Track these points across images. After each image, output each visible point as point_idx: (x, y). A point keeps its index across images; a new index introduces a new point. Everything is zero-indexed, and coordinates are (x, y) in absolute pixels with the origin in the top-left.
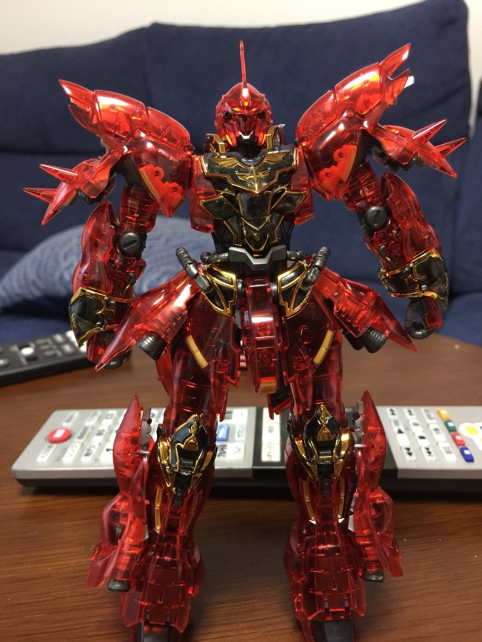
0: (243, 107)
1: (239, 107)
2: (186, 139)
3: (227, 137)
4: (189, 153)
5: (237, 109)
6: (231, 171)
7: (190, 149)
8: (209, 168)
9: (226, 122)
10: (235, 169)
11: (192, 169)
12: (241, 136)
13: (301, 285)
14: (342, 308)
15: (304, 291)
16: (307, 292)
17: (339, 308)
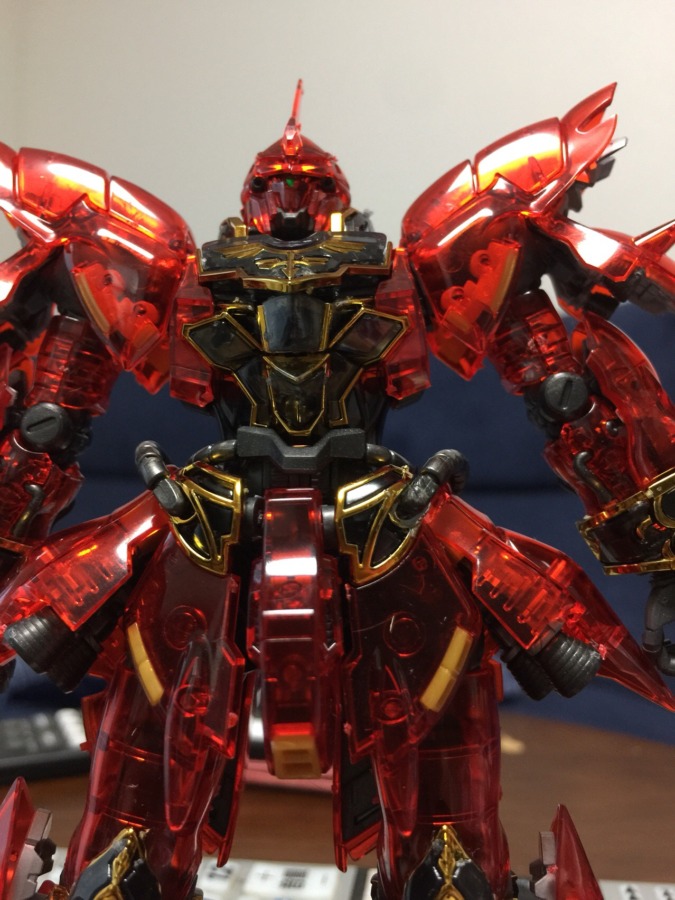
0: (285, 161)
1: (280, 162)
3: (256, 220)
8: (207, 263)
9: (256, 195)
10: (257, 257)
12: (280, 214)
13: (391, 510)
14: (492, 580)
15: (400, 529)
16: (408, 530)
17: (483, 578)
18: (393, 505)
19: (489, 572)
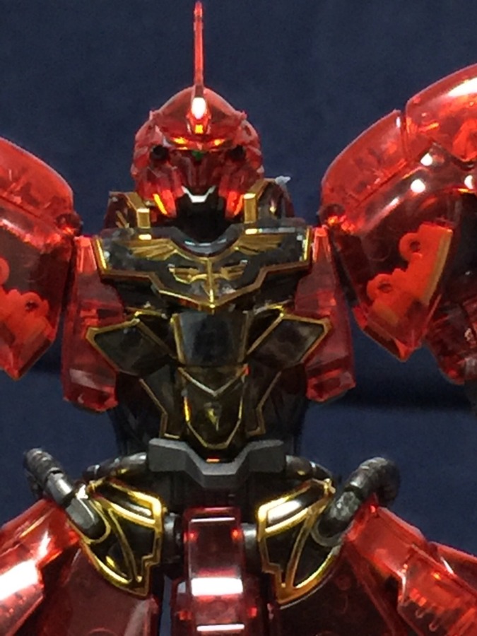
0: (192, 137)
1: (185, 135)
2: (64, 201)
3: (157, 197)
4: (69, 230)
5: (180, 141)
6: (158, 266)
7: (71, 223)
8: (111, 260)
9: (156, 166)
10: (169, 261)
11: (72, 265)
12: (186, 195)
13: (313, 527)
14: (418, 600)
15: (322, 547)
16: (331, 548)
17: (408, 598)
18: (315, 522)
19: (415, 591)
